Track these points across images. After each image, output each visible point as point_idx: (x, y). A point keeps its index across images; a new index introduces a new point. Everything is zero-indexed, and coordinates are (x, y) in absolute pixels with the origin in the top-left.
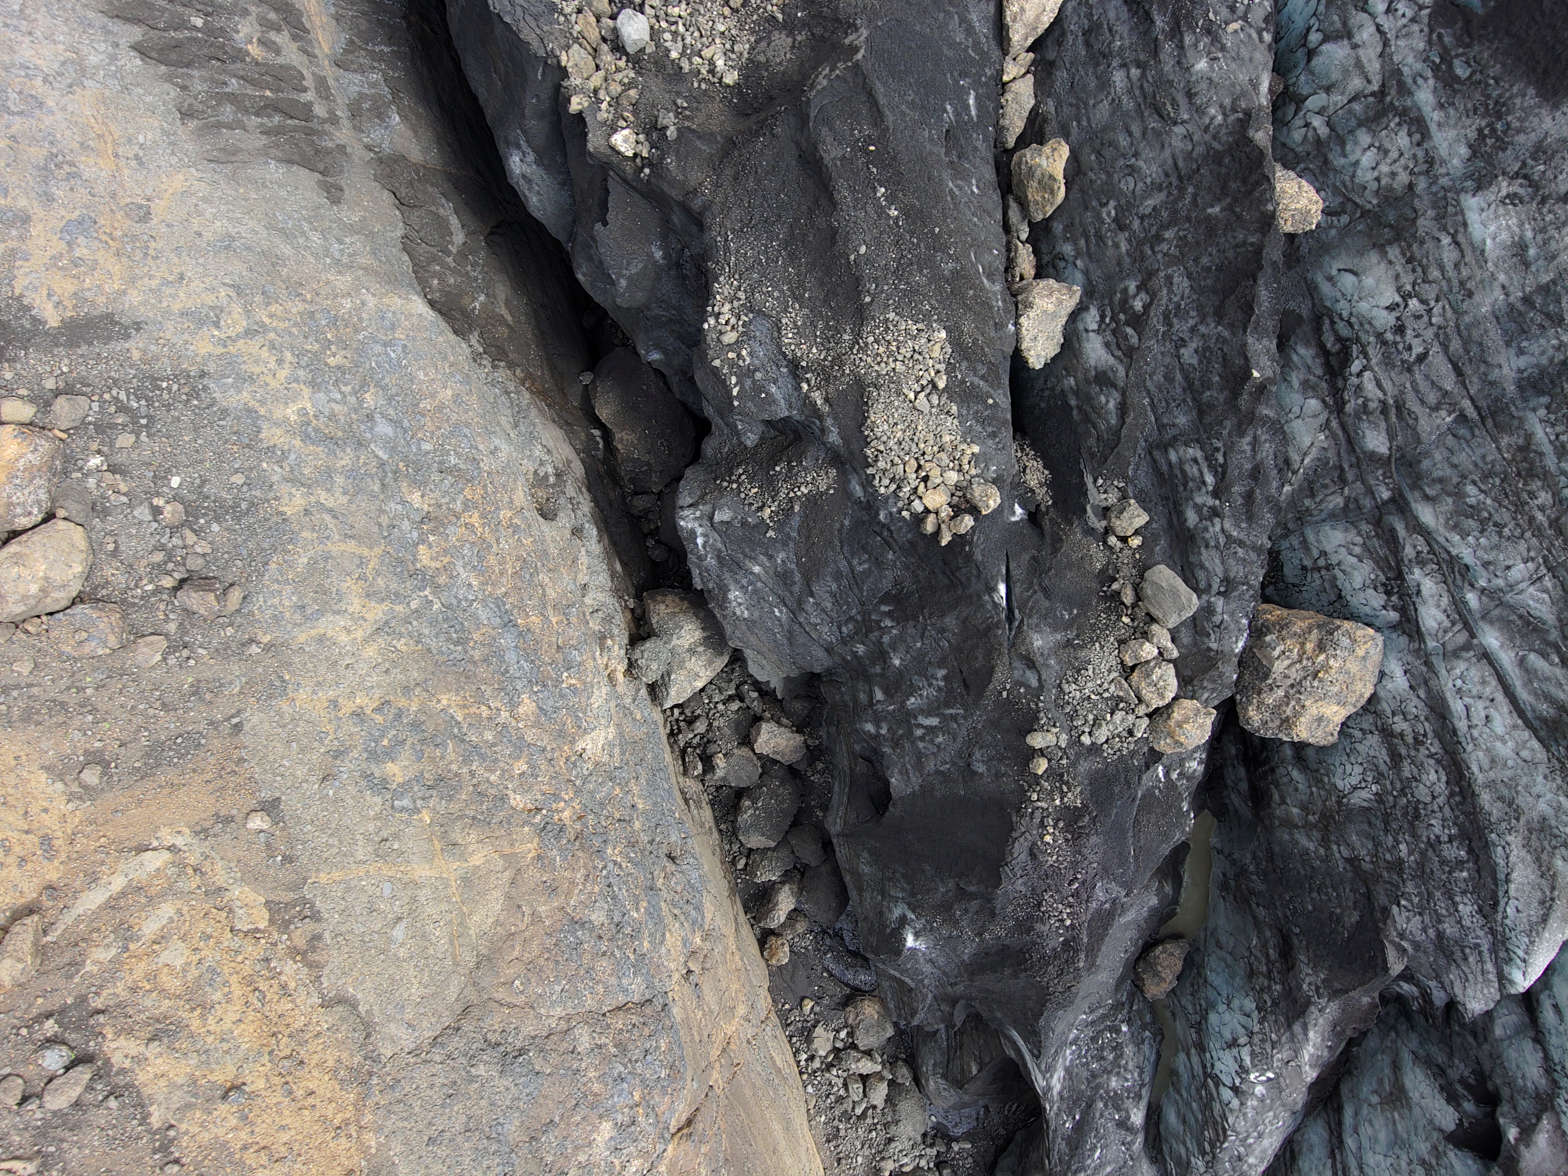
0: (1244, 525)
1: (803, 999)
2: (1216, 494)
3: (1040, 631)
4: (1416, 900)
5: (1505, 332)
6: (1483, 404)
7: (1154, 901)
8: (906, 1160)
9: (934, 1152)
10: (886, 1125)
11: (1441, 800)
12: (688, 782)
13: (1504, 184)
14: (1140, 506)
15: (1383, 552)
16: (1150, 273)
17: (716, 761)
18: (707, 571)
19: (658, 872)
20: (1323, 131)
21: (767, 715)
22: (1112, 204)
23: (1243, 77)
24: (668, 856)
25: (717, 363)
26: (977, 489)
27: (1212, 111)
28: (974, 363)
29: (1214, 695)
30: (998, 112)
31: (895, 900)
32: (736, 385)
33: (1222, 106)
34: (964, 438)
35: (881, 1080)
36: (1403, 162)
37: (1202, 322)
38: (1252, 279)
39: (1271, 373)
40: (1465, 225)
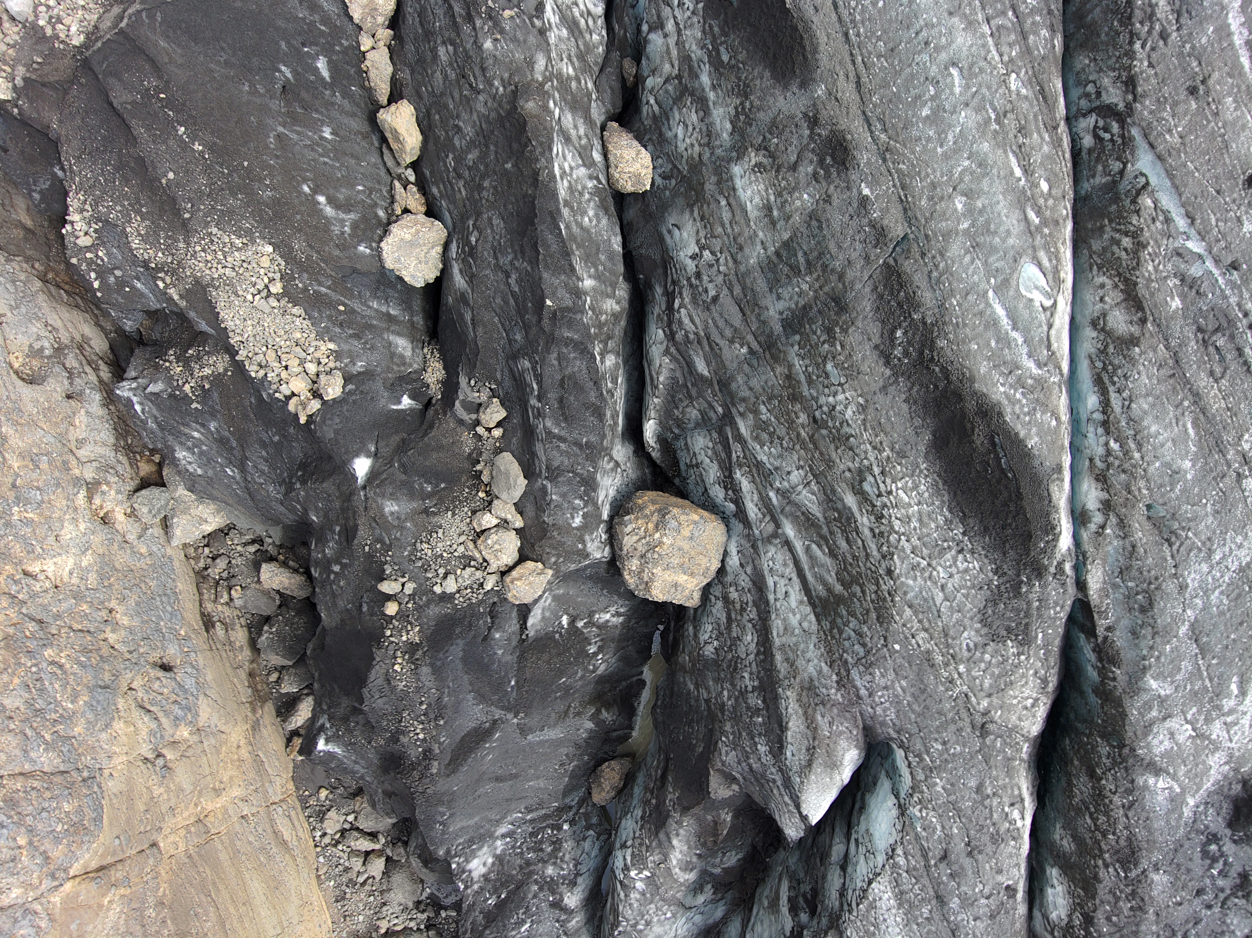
0: (563, 425)
1: (320, 787)
2: (539, 399)
3: (396, 499)
4: (731, 738)
5: (768, 280)
6: (761, 339)
7: (590, 725)
8: (397, 921)
9: (425, 915)
10: (382, 892)
11: (752, 657)
12: (220, 608)
13: (753, 154)
14: (503, 404)
15: (723, 455)
16: (479, 214)
17: (233, 592)
18: (152, 433)
19: (130, 675)
20: (656, 108)
21: (281, 557)
22: (451, 156)
23: (519, 56)
24: (155, 665)
25: (74, 261)
26: (323, 378)
27: (496, 83)
28: (315, 275)
29: (562, 559)
30: (362, 76)
31: (323, 712)
32: (96, 279)
33: (502, 80)
34: (320, 336)
35: (380, 856)
36: (695, 135)
37: (516, 258)
38: (533, 224)
39: (569, 303)
40: (734, 189)
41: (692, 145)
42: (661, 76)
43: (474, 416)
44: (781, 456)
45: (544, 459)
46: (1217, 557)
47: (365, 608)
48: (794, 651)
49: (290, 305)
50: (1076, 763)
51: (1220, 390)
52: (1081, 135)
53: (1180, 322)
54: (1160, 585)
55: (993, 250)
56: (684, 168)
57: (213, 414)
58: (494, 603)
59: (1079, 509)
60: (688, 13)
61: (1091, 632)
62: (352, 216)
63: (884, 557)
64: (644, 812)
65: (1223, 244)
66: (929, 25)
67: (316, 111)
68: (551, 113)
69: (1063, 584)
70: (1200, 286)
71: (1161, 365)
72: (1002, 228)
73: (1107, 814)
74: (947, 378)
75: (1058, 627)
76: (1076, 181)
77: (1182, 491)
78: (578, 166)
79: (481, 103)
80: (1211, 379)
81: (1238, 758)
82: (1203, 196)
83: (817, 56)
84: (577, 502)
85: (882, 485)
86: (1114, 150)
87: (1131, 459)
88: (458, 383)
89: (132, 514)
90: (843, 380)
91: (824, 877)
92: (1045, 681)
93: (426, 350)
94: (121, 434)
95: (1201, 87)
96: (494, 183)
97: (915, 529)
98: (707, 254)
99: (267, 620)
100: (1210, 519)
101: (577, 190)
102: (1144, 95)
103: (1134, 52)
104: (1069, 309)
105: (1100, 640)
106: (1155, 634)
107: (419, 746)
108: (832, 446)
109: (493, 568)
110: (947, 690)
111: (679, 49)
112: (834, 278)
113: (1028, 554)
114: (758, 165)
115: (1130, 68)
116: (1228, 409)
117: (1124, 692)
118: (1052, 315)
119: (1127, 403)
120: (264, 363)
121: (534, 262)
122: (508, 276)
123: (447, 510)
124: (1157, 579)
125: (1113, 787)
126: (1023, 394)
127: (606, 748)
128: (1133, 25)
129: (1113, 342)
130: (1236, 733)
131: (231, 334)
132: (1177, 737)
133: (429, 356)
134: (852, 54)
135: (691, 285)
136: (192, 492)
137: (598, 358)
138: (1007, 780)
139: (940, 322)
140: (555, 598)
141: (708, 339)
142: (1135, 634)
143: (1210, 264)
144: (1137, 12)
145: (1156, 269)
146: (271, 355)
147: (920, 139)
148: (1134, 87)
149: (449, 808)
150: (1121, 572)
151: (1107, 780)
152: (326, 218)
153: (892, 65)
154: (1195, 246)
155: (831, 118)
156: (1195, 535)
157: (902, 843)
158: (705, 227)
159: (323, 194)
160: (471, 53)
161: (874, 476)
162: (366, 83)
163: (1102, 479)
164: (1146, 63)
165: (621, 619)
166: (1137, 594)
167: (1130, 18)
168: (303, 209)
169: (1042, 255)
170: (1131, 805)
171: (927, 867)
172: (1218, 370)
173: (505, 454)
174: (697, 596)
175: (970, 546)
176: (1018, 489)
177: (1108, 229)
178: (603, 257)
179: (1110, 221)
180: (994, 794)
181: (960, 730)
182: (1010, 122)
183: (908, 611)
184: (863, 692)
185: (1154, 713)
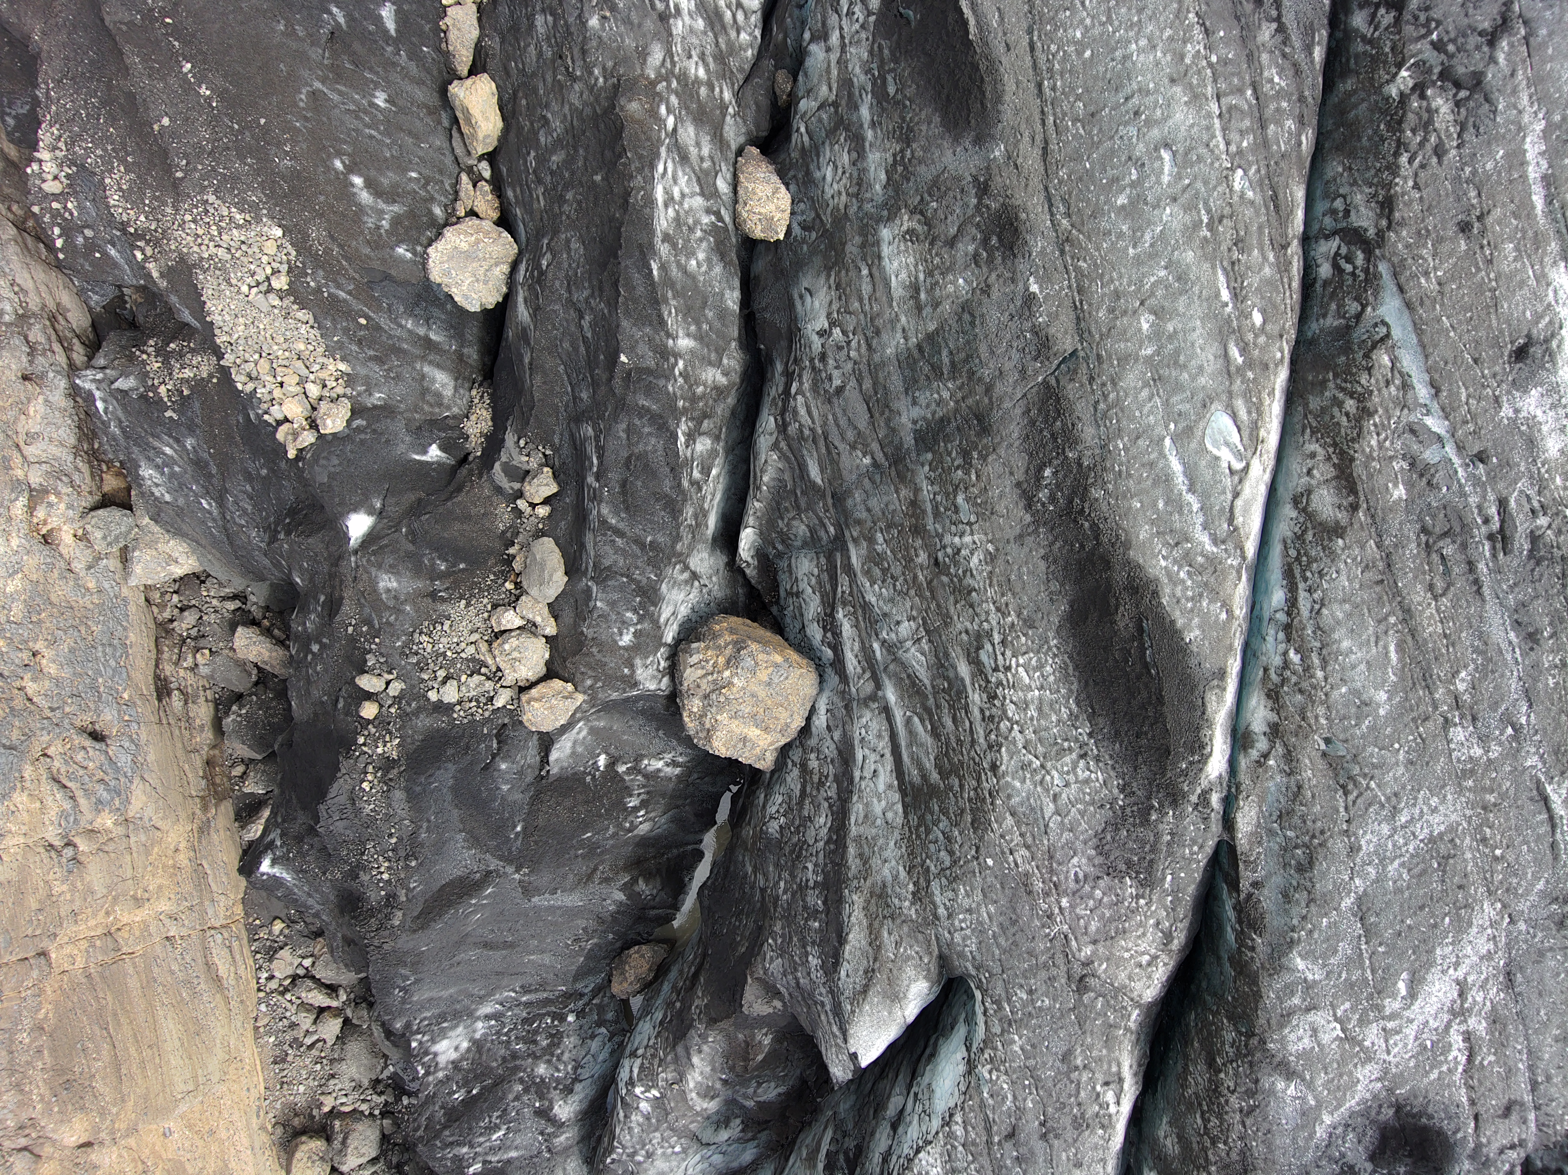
0: (623, 515)
1: (276, 918)
2: (598, 478)
3: (396, 573)
4: (779, 941)
5: (905, 378)
6: (887, 450)
7: (620, 896)
8: (344, 1100)
9: (382, 1099)
10: (332, 1061)
11: (821, 844)
12: (182, 673)
13: (906, 217)
14: (555, 476)
15: (828, 587)
16: (556, 232)
17: (198, 656)
18: (115, 440)
19: (46, 738)
20: (806, 138)
21: (266, 623)
22: (533, 154)
23: (629, 42)
24: (83, 730)
25: (36, 209)
26: (324, 406)
27: (596, 72)
28: (334, 275)
29: (600, 684)
30: (439, 36)
31: (277, 825)
32: (60, 236)
33: (604, 68)
34: (330, 352)
35: (336, 1016)
36: (844, 181)
37: (592, 295)
38: (616, 257)
39: (652, 364)
40: (880, 257)
41: (840, 193)
42: (815, 100)
43: (517, 486)
44: (892, 600)
45: (592, 553)
46: (1403, 819)
47: (341, 705)
48: (871, 847)
49: (296, 307)
50: (1196, 1044)
51: (1438, 610)
52: (1319, 261)
53: (1401, 516)
54: (1325, 841)
55: (1178, 387)
56: (827, 219)
57: (191, 429)
58: (505, 725)
59: (1241, 731)
60: (857, 26)
61: (1234, 886)
62: (396, 208)
63: (990, 747)
64: (665, 1016)
65: (1471, 427)
66: (1143, 91)
67: (371, 69)
68: (662, 122)
69: (1205, 819)
70: (1433, 476)
71: (1367, 566)
72: (1193, 362)
73: (1220, 1116)
74: (1097, 538)
75: (1194, 871)
76: (1303, 319)
77: (1370, 729)
78: (693, 195)
79: (576, 95)
80: (1429, 595)
81: (1394, 1076)
82: (1455, 363)
83: (1000, 107)
84: (629, 614)
85: (1000, 657)
86: (1353, 286)
87: (1312, 677)
88: (503, 440)
89: (83, 538)
90: (973, 518)
91: (873, 1134)
92: (1168, 937)
93: (474, 392)
94: (86, 435)
95: (1476, 225)
96: (579, 197)
97: (1032, 719)
98: (837, 332)
99: (239, 697)
100: (1401, 770)
101: (686, 224)
102: (1402, 223)
103: (1398, 167)
104: (1267, 477)
105: (1243, 896)
106: (1311, 901)
107: (382, 889)
108: (952, 599)
109: (509, 679)
110: (1043, 926)
111: (840, 69)
112: (980, 389)
113: (1163, 774)
114: (911, 232)
115: (1390, 185)
116: (1445, 636)
117: (1263, 967)
118: (1241, 481)
119: (1317, 607)
120: (254, 374)
121: (613, 304)
122: (581, 317)
123: (461, 598)
124: (1322, 832)
125: (1232, 1085)
126: (1189, 573)
127: (640, 928)
128: (1402, 131)
129: (1314, 528)
130: (1396, 1044)
131: (217, 332)
132: (1321, 1035)
133: (476, 401)
134: (1043, 112)
135: (814, 368)
136: (156, 521)
137: (682, 439)
138: (1104, 1051)
139: (1100, 466)
140: (592, 731)
141: (826, 438)
142: (1286, 896)
143: (1450, 450)
144: (1411, 116)
145: (1380, 445)
146: (264, 366)
147: (1109, 233)
148: (1391, 211)
149: (415, 972)
150: (1280, 817)
151: (1227, 1074)
152: (359, 205)
153: (1089, 133)
154: (1435, 424)
155: (1006, 188)
156: (1378, 786)
157: (962, 1109)
158: (840, 298)
159: (360, 175)
160: (573, 29)
161: (993, 645)
162: (444, 45)
163: (1273, 695)
164: (1411, 183)
165: (678, 771)
166: (1296, 847)
167: (1400, 122)
168: (329, 188)
169: (1241, 406)
170: (1251, 1110)
171: (989, 1143)
172: (1440, 585)
173: (545, 539)
174: (771, 757)
175: (1095, 752)
176: (1161, 690)
177: (1331, 385)
178: (710, 314)
179: (1336, 376)
180: (1085, 1067)
181: (1052, 979)
182: (1225, 230)
183: (1009, 821)
184: (941, 911)
185: (1296, 1001)
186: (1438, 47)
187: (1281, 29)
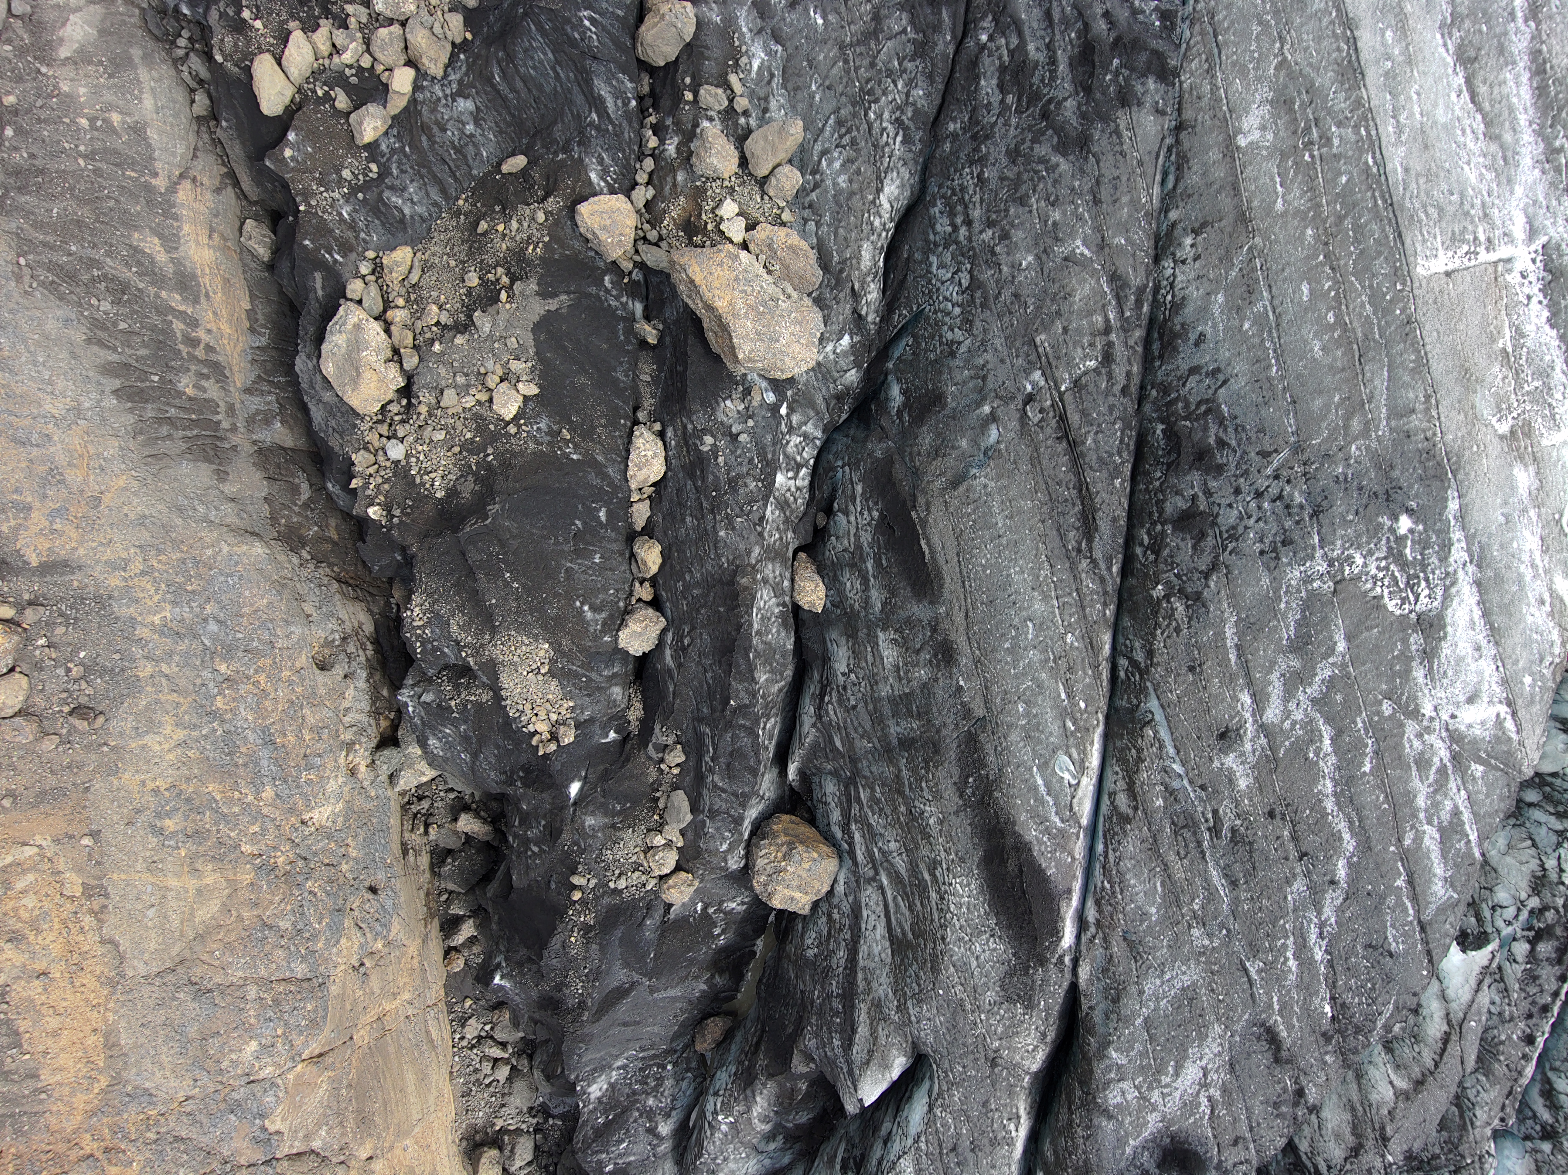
0: (726, 780)
1: (467, 997)
2: (712, 759)
3: (595, 815)
4: (814, 1028)
7: (704, 987)
8: (510, 1121)
9: (535, 1120)
10: (503, 1095)
14: (683, 749)
17: (428, 828)
19: (352, 899)
20: (835, 559)
21: (474, 806)
22: (679, 580)
24: (368, 888)
25: (408, 635)
26: (561, 727)
27: (723, 558)
29: (707, 872)
30: (627, 516)
31: (501, 953)
32: (420, 647)
33: (728, 558)
34: (565, 696)
35: (507, 1064)
37: (714, 664)
39: (747, 701)
42: (841, 543)
43: (661, 755)
44: (885, 827)
45: (707, 801)
46: (1167, 976)
48: (872, 974)
49: (551, 679)
52: (1118, 666)
53: (1161, 815)
54: (1126, 986)
55: (1039, 742)
56: (847, 607)
57: (467, 722)
58: (651, 900)
59: (1082, 921)
60: (865, 521)
61: (1079, 1007)
62: (603, 615)
63: (941, 926)
64: (737, 1070)
65: (1197, 771)
66: (1018, 592)
67: (593, 544)
69: (1061, 971)
70: (1177, 795)
71: (1143, 840)
72: (1047, 729)
73: (1072, 1140)
74: (997, 818)
75: (1058, 998)
77: (1148, 927)
78: (771, 600)
79: (710, 565)
80: (1177, 857)
81: (1169, 1119)
82: (1188, 738)
83: (942, 589)
84: (727, 832)
85: (946, 876)
86: (1135, 689)
87: (1116, 897)
88: (653, 728)
89: (371, 767)
90: (931, 797)
91: (872, 1147)
92: (1044, 1035)
93: (633, 692)
95: (1198, 668)
96: (709, 614)
97: (964, 913)
98: (853, 675)
99: (452, 853)
100: (1165, 950)
101: (767, 619)
102: (1158, 664)
103: (1156, 634)
104: (1094, 781)
105: (1084, 1014)
106: (1119, 1020)
107: (576, 998)
108: (919, 836)
109: (655, 873)
110: (971, 1029)
112: (934, 729)
113: (1036, 947)
115: (1151, 644)
118: (1078, 787)
119: (1118, 859)
120: (521, 709)
121: (727, 672)
122: (706, 672)
123: (629, 826)
124: (1124, 982)
125: (1078, 1122)
126: (1048, 838)
127: (713, 1005)
128: (1158, 616)
129: (1117, 814)
131: (504, 689)
132: (1127, 1095)
133: (633, 696)
134: (965, 596)
135: (839, 690)
138: (1008, 1100)
139: (999, 780)
141: (846, 730)
142: (1107, 1015)
143: (1186, 782)
144: (1163, 609)
145: (1148, 777)
146: (527, 705)
148: (1153, 656)
149: (587, 1044)
150: (1102, 971)
151: (1076, 1116)
153: (989, 611)
154: (1177, 768)
155: (946, 630)
156: (1153, 958)
157: (925, 1133)
158: (855, 657)
159: (587, 604)
160: (709, 533)
161: (943, 869)
162: (630, 520)
163: (1098, 903)
164: (1162, 644)
165: (745, 907)
166: (1111, 988)
167: (1158, 611)
169: (1074, 752)
172: (1183, 852)
173: (679, 790)
174: (808, 908)
175: (999, 933)
176: (1031, 907)
177: (1125, 738)
178: (778, 657)
179: (1127, 733)
180: (996, 1109)
181: (976, 1060)
182: (1063, 663)
183: (952, 969)
184: (913, 1018)
185: (1112, 1075)
186: (1177, 576)
187: (1093, 561)
